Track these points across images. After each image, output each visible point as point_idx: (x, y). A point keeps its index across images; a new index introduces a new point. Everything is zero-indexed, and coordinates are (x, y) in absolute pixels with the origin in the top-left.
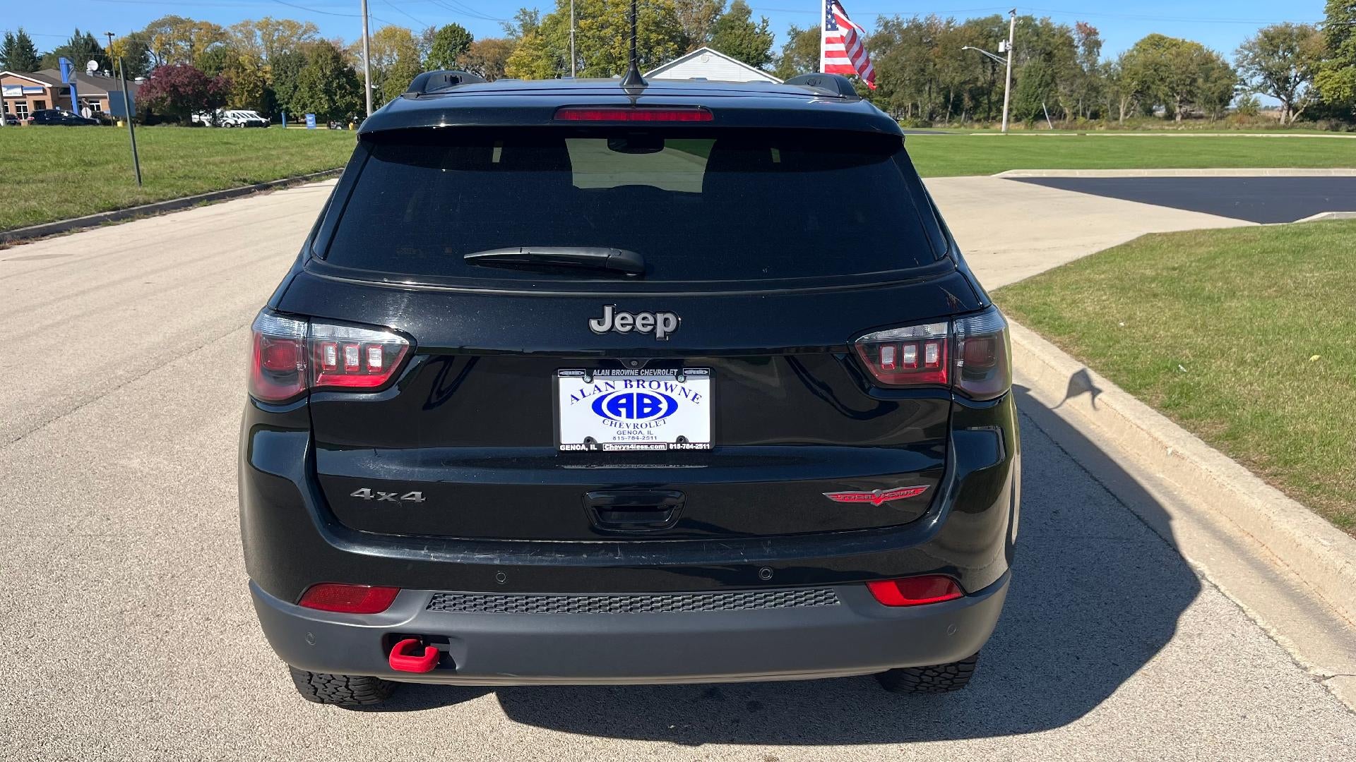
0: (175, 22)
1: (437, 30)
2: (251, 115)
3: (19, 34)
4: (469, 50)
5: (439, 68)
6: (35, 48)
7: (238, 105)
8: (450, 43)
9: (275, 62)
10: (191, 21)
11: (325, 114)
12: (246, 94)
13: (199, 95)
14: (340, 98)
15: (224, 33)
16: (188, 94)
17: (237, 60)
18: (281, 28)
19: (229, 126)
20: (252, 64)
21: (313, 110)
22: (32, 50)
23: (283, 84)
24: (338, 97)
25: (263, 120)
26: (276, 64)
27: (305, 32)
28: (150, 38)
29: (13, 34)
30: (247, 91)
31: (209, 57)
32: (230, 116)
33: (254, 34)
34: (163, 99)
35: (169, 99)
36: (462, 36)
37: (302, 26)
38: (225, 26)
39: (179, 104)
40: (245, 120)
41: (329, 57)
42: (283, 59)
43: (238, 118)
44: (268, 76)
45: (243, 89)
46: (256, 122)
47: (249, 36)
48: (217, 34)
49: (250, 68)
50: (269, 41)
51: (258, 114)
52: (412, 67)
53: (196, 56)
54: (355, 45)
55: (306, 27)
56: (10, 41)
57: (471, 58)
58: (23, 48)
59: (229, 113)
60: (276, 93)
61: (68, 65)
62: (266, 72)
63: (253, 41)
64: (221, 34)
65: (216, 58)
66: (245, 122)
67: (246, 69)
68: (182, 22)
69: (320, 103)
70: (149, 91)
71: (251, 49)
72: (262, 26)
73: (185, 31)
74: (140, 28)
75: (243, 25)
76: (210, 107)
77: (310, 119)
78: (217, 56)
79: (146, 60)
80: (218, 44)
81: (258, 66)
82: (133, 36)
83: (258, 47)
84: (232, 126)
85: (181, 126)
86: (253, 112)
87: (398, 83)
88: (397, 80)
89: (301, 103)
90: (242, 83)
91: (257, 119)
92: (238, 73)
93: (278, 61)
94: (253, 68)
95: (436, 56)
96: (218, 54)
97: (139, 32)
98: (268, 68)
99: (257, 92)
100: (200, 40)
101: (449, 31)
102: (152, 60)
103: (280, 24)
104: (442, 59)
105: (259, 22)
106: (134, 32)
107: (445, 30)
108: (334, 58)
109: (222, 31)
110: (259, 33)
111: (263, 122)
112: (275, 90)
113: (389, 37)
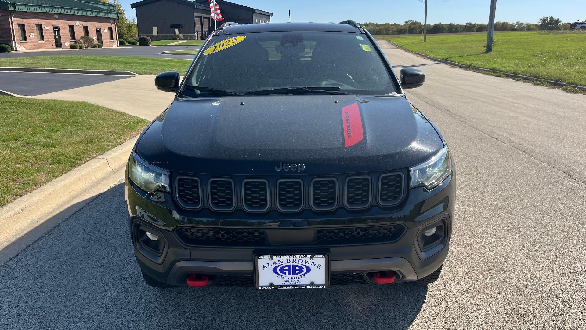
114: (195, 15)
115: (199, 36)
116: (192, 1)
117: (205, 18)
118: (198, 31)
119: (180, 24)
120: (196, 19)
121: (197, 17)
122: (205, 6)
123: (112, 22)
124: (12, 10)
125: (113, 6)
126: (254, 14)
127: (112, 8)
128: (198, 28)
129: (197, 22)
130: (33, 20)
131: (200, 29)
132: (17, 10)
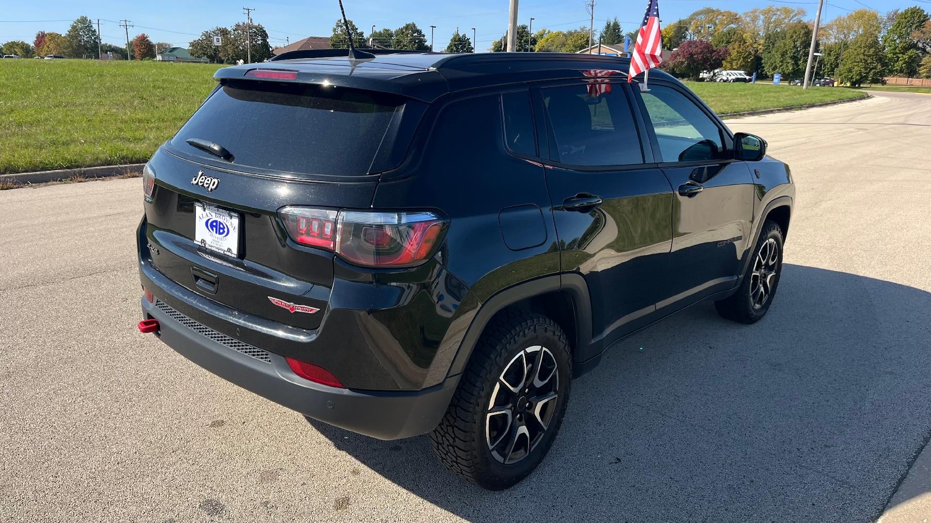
0: (709, 11)
1: (900, 12)
2: (740, 74)
3: (614, 21)
4: (923, 28)
5: (895, 41)
6: (621, 30)
7: (735, 67)
8: (908, 22)
9: (768, 37)
10: (718, 11)
11: (789, 74)
12: (742, 59)
13: (705, 60)
14: (803, 62)
15: (738, 18)
16: (699, 60)
17: (742, 36)
18: (778, 13)
19: (722, 81)
20: (752, 39)
21: (780, 71)
22: (619, 31)
23: (769, 52)
24: (801, 62)
25: (747, 77)
26: (768, 38)
27: (795, 15)
28: (690, 23)
29: (611, 20)
30: (743, 57)
31: (724, 35)
32: (724, 74)
33: (759, 18)
34: (682, 63)
35: (686, 62)
36: (920, 16)
37: (793, 11)
38: (740, 12)
39: (692, 66)
40: (734, 77)
41: (802, 33)
42: (774, 35)
43: (730, 76)
44: (761, 47)
45: (740, 56)
46: (742, 78)
47: (755, 19)
48: (734, 18)
49: (749, 41)
50: (767, 22)
51: (745, 74)
52: (870, 40)
53: (716, 34)
54: (831, 24)
55: (797, 11)
56: (609, 25)
57: (924, 33)
58: (614, 30)
59: (724, 73)
60: (762, 59)
61: (629, 40)
62: (760, 44)
63: (756, 23)
64: (737, 19)
65: (728, 35)
66: (734, 78)
67: (746, 43)
68: (713, 11)
69: (787, 66)
70: (676, 57)
71: (754, 29)
72: (764, 13)
73: (713, 18)
74: (685, 17)
75: (752, 12)
76: (712, 68)
77: (777, 77)
78: (729, 34)
79: (685, 37)
80: (732, 25)
81: (756, 40)
82: (680, 22)
83: (759, 27)
84: (725, 81)
85: (690, 80)
86: (742, 72)
87: (855, 52)
88: (855, 50)
89: (773, 66)
90: (741, 52)
91: (743, 77)
92: (740, 45)
93: (770, 36)
94: (751, 41)
95: (893, 31)
96: (730, 32)
97: (684, 19)
98: (762, 42)
99: (749, 58)
100: (721, 23)
101: (910, 12)
102: (688, 37)
103: (778, 10)
104: (898, 34)
105: (764, 10)
106: (681, 19)
107: (906, 12)
108: (806, 33)
109: (738, 17)
110: (762, 17)
111: (747, 79)
112: (763, 57)
113: (859, 18)
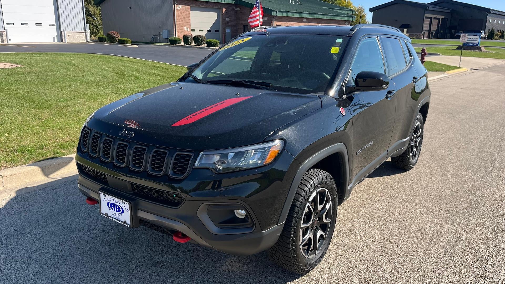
114: (425, 16)
115: (426, 35)
116: (426, 3)
117: (435, 18)
118: (426, 31)
119: (409, 24)
120: (425, 19)
121: (427, 17)
122: (439, 7)
123: (347, 24)
124: (274, 15)
125: (352, 11)
126: (489, 15)
127: (351, 13)
128: (426, 27)
129: (427, 22)
130: (288, 23)
131: (428, 29)
132: (278, 15)
